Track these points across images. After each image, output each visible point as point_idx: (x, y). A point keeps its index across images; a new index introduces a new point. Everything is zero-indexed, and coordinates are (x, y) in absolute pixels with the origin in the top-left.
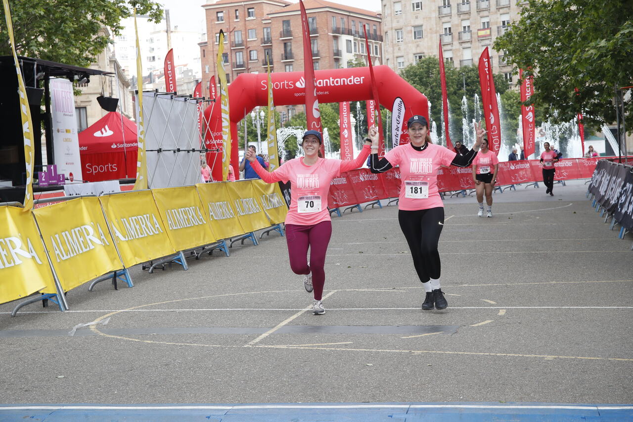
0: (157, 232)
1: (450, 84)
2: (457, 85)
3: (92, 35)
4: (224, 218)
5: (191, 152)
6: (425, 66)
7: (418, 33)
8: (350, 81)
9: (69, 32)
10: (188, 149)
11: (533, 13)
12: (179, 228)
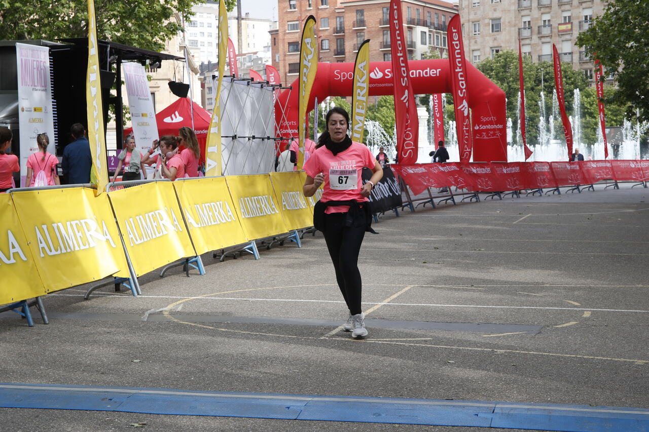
0: (230, 220)
1: (528, 79)
2: (535, 81)
3: (163, 20)
4: (296, 208)
5: (266, 140)
6: (503, 60)
7: (496, 26)
8: (426, 73)
9: (142, 16)
10: (263, 137)
11: (619, 8)
12: (252, 216)
